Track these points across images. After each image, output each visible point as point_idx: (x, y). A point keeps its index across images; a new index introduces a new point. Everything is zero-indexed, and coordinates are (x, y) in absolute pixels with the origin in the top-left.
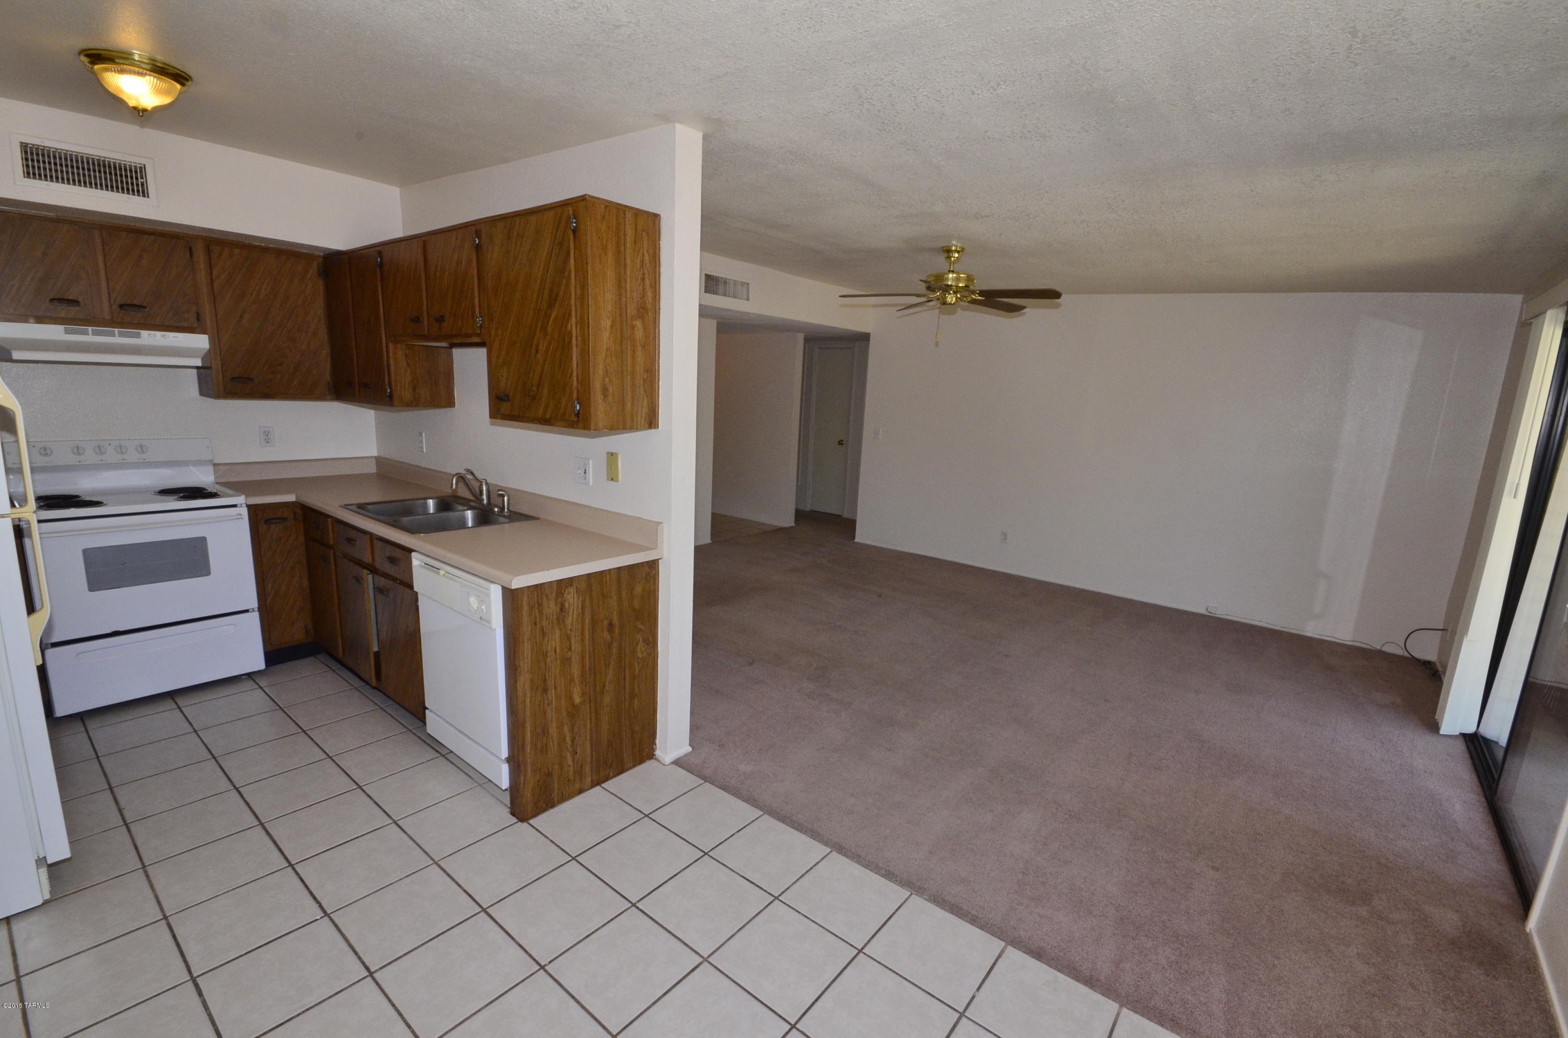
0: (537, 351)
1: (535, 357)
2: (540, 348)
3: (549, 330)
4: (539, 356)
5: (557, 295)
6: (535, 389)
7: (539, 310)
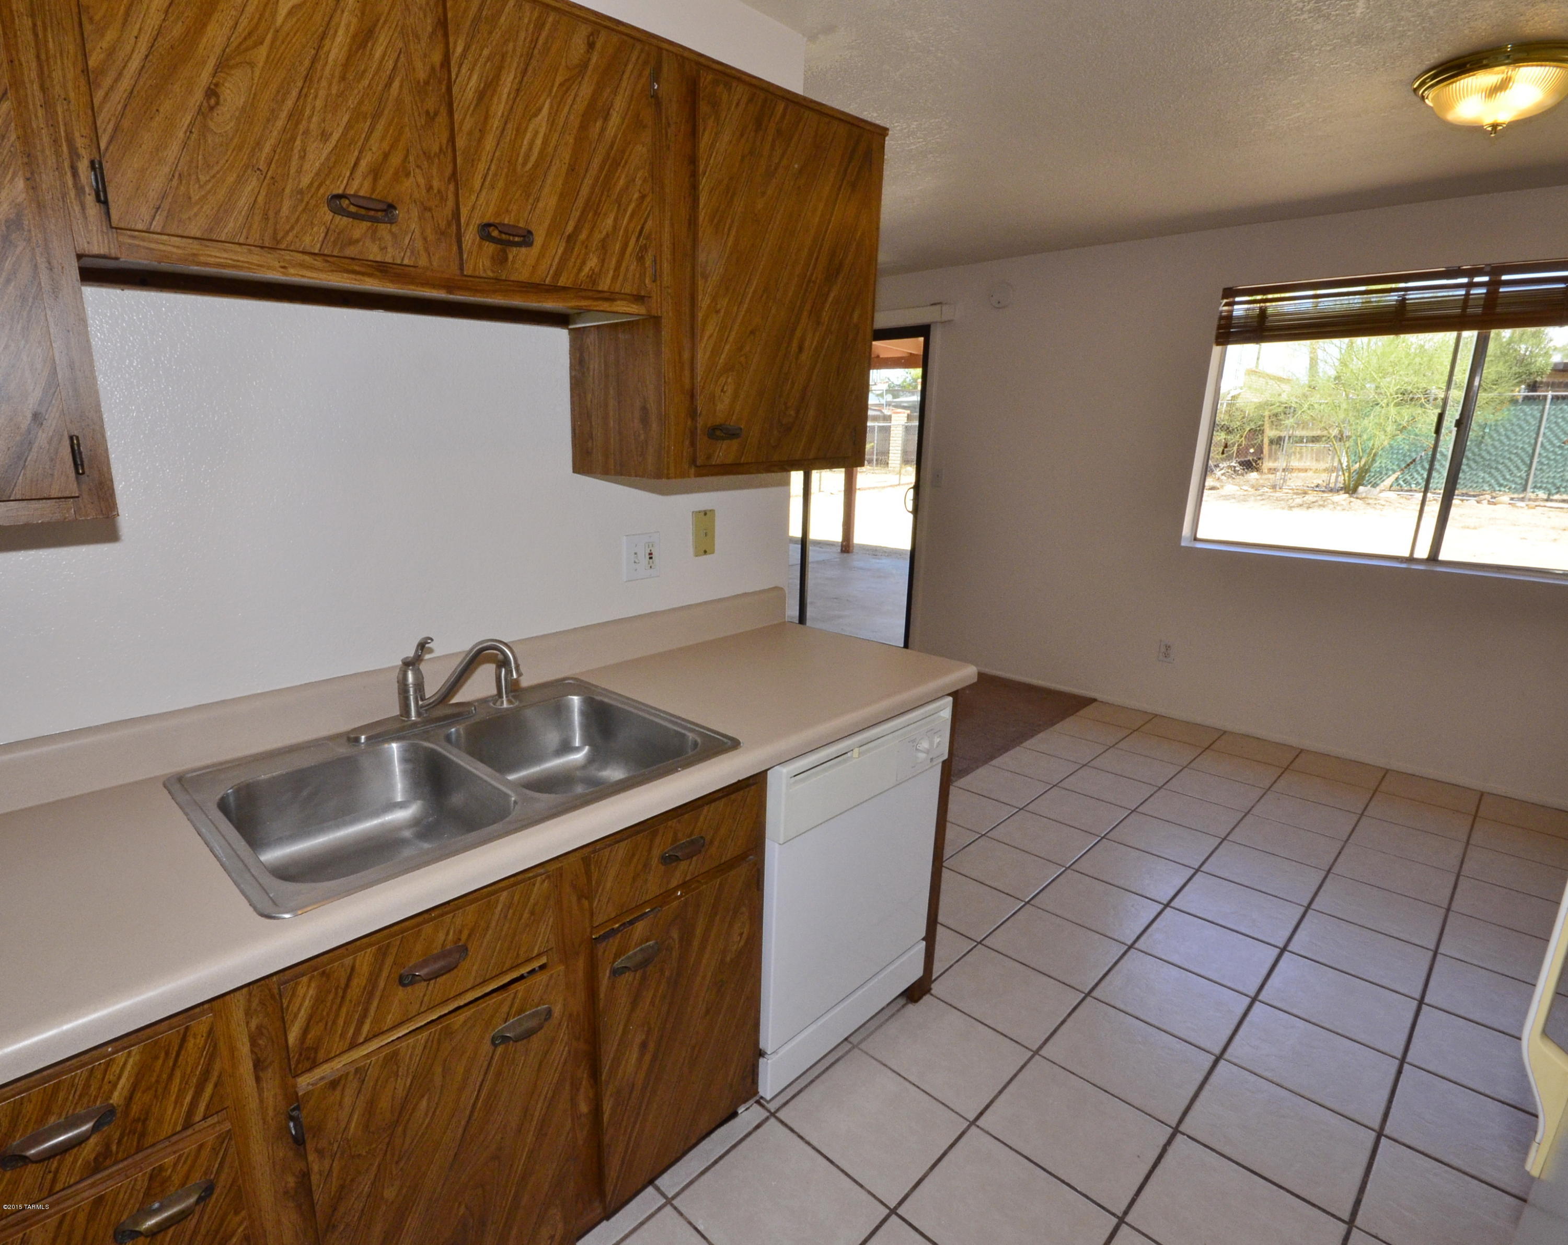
0: (801, 349)
1: (797, 359)
2: (807, 343)
3: (825, 316)
4: (804, 357)
5: (841, 264)
6: (792, 413)
7: (809, 281)
